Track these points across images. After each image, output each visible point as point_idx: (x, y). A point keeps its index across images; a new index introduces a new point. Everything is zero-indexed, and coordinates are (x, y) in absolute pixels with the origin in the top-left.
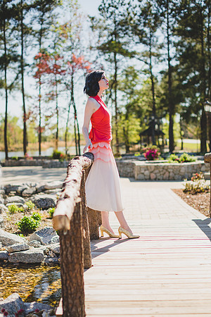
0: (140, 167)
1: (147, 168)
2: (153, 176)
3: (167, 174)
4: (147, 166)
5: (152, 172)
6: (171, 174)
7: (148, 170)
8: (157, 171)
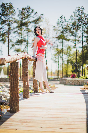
0: (68, 80)
1: (71, 80)
2: (73, 84)
3: (79, 83)
5: (73, 82)
6: (80, 83)
8: (75, 82)
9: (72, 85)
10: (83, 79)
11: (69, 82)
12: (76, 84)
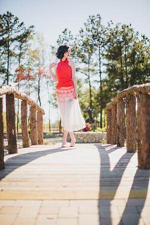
0: (77, 135)
1: (82, 135)
2: (85, 140)
3: (94, 139)
4: (82, 134)
5: (85, 138)
6: (97, 139)
7: (82, 136)
8: (88, 137)
9: (84, 142)
10: (102, 133)
11: (79, 138)
12: (89, 141)
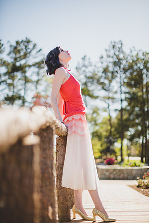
0: (103, 170)
2: (112, 176)
3: (122, 175)
6: (125, 175)
7: (108, 172)
8: (114, 173)
10: (130, 168)
11: (104, 172)
12: (116, 177)
